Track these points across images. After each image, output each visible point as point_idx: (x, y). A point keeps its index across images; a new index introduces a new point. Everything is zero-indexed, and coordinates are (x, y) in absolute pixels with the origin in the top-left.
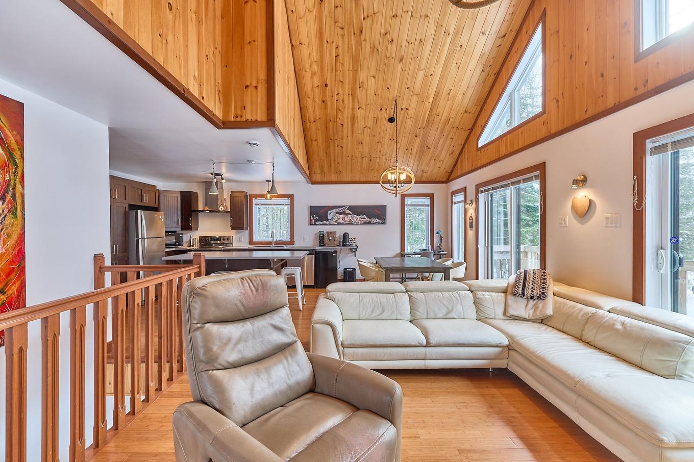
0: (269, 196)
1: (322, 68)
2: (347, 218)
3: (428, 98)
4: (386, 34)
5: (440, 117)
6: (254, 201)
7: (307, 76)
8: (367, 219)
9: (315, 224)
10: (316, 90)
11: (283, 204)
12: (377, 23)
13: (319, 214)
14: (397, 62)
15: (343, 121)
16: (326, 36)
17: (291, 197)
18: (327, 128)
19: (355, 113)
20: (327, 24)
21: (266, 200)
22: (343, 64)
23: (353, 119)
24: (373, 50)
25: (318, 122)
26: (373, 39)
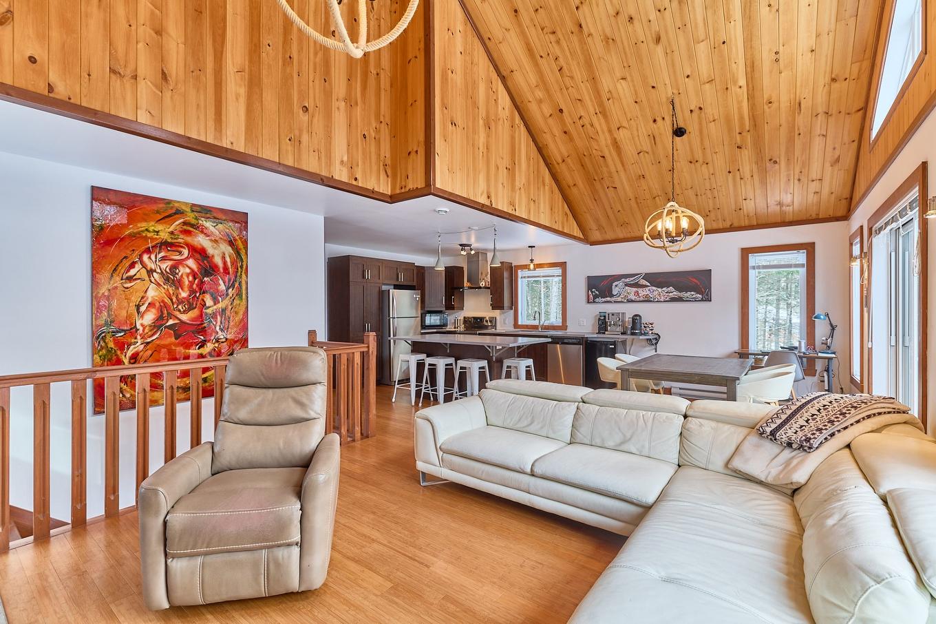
0: (532, 266)
1: (547, 91)
2: (643, 292)
3: (735, 82)
4: (617, 13)
5: (774, 106)
6: (520, 273)
7: (533, 108)
8: (676, 294)
9: (594, 302)
10: (550, 121)
11: (554, 276)
12: (597, 5)
13: (600, 287)
14: (652, 45)
15: (601, 151)
16: (538, 49)
17: (563, 265)
18: (582, 166)
19: (616, 136)
20: (533, 34)
21: (529, 272)
22: (572, 78)
23: (616, 145)
24: (607, 42)
25: (569, 160)
26: (600, 28)
